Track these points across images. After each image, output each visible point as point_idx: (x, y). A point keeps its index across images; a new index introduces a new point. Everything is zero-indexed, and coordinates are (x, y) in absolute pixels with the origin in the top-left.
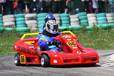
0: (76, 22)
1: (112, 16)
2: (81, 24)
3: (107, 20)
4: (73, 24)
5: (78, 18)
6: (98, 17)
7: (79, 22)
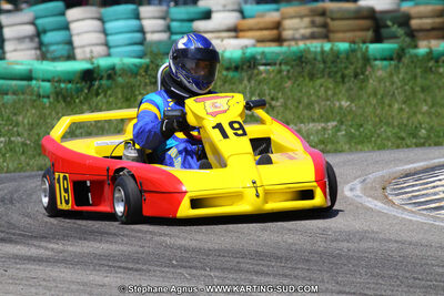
0: (27, 40)
1: (161, 14)
2: (44, 49)
3: (142, 30)
4: (15, 50)
5: (33, 23)
6: (111, 20)
7: (37, 40)
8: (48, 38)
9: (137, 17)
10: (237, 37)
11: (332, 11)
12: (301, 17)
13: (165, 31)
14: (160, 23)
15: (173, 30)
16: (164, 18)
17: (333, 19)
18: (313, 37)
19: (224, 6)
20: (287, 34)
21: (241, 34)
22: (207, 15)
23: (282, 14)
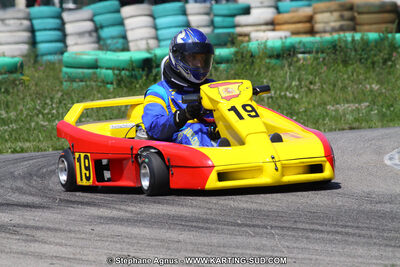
8: (106, 33)
9: (184, 13)
10: (274, 30)
11: (358, 6)
12: (331, 12)
13: (208, 26)
14: (205, 19)
15: (216, 24)
16: (207, 14)
17: (359, 13)
18: (342, 29)
19: (262, 3)
20: (318, 27)
21: (277, 27)
22: (247, 11)
23: (314, 9)
